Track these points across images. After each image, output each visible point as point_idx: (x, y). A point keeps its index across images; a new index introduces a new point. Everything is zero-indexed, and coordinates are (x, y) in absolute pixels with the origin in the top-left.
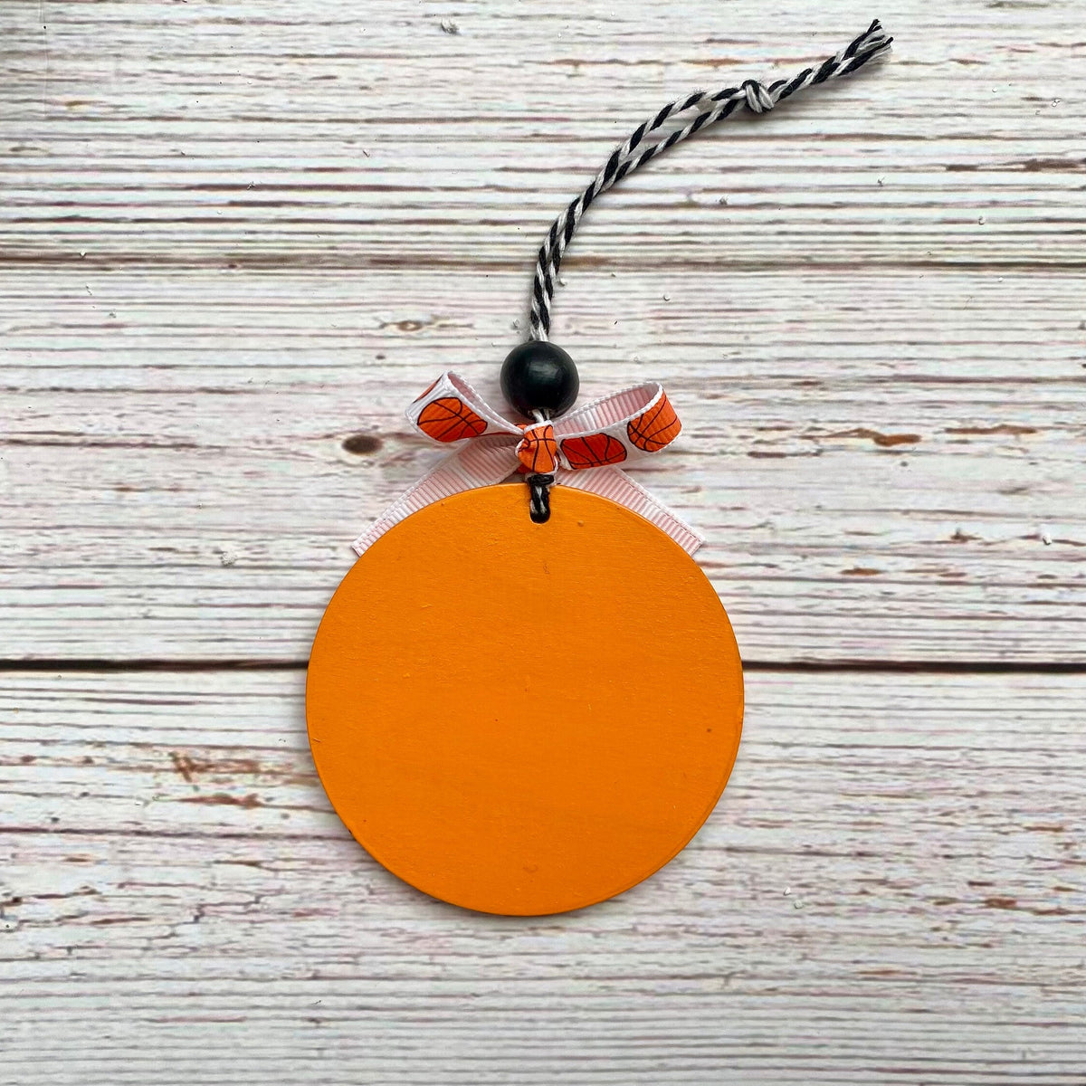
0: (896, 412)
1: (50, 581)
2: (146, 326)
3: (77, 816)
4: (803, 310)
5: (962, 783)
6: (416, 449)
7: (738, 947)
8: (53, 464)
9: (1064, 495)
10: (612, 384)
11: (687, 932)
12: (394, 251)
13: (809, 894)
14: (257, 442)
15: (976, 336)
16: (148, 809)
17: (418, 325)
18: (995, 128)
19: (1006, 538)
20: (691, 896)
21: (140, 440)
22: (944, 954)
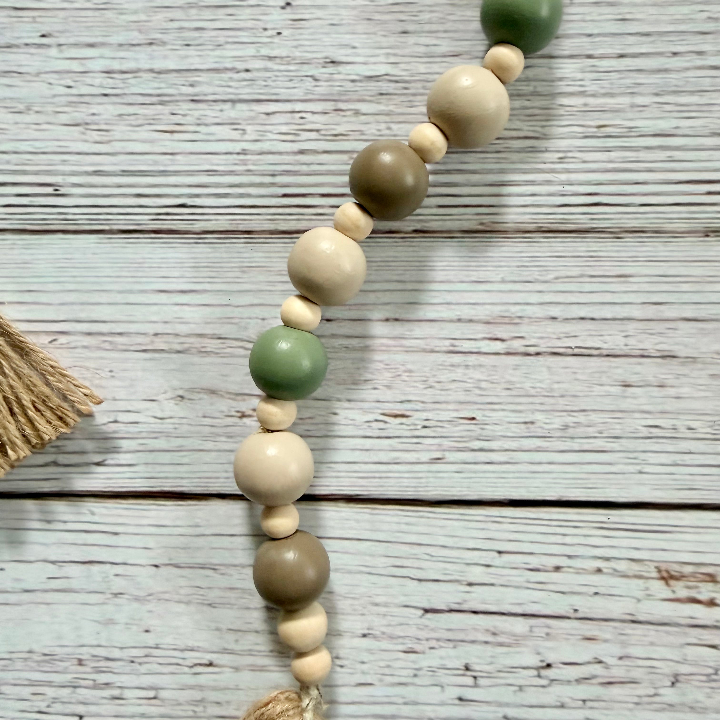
1: (576, 447)
8: (579, 368)
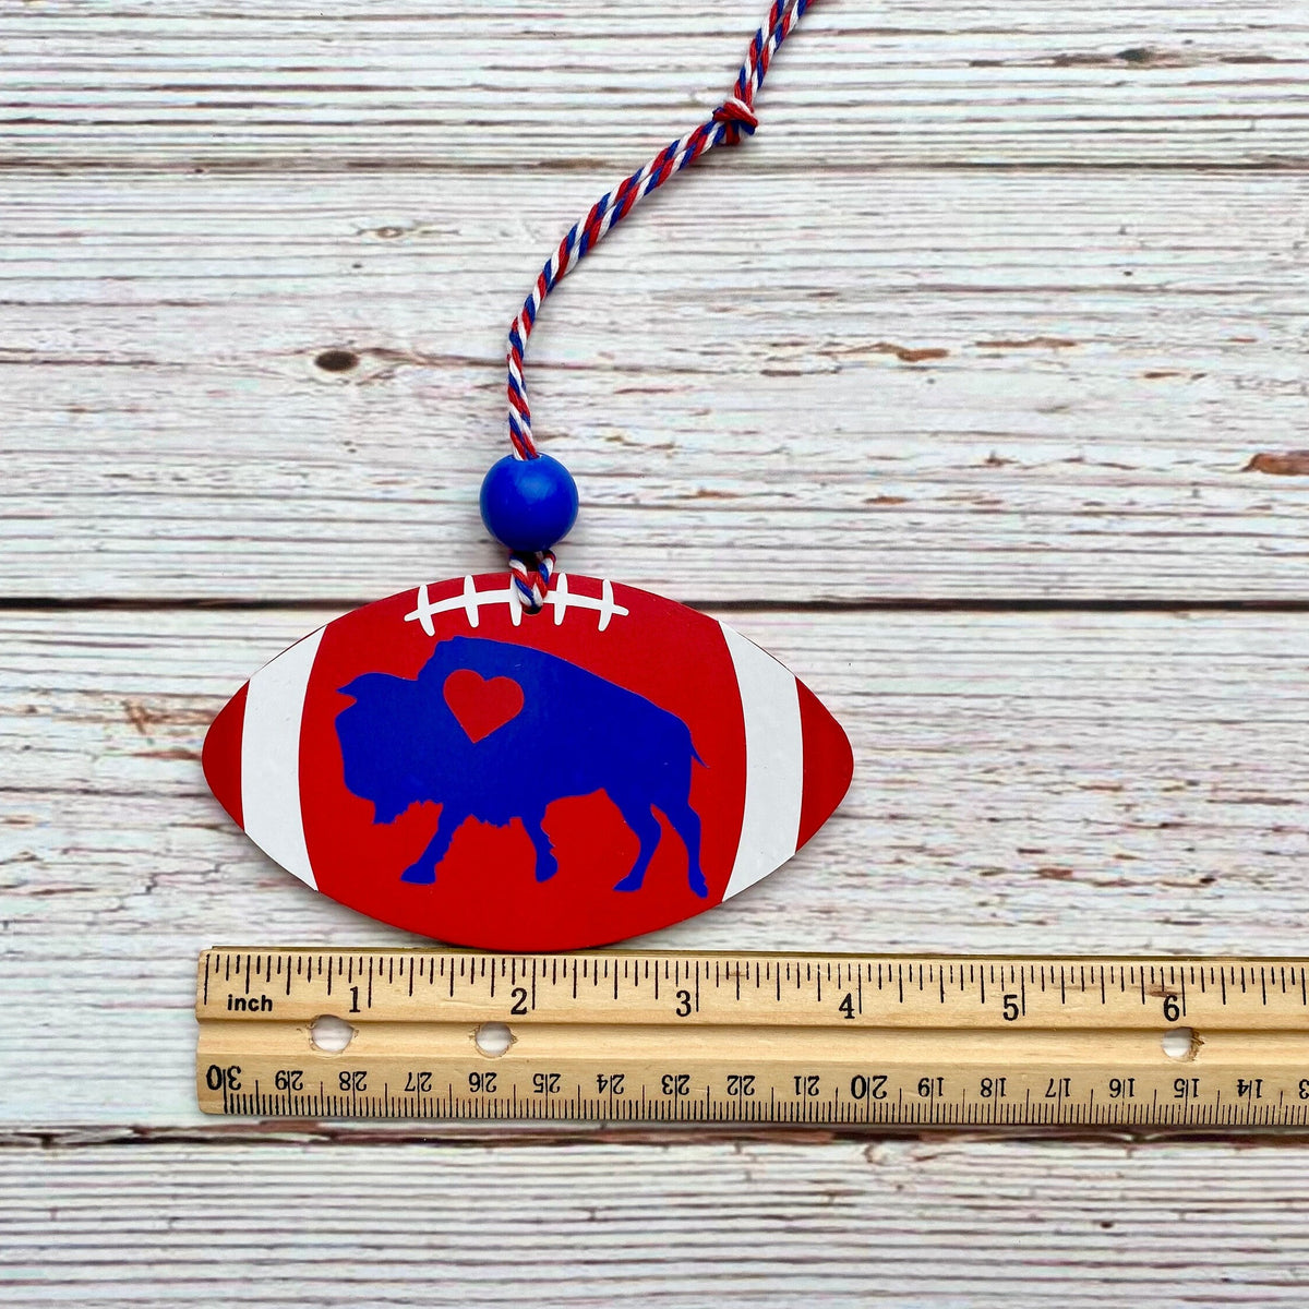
0: (919, 325)
2: (105, 234)
3: (17, 772)
4: (818, 215)
5: (1007, 735)
6: (397, 365)
7: (759, 925)
9: (1109, 413)
10: (613, 295)
12: (373, 154)
13: (837, 863)
14: (222, 358)
15: (1006, 241)
16: (97, 765)
17: (399, 231)
18: (1022, 21)
19: (1047, 461)
21: (96, 357)
22: (994, 933)
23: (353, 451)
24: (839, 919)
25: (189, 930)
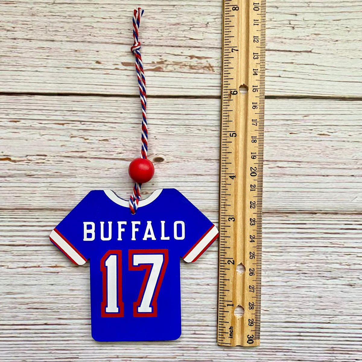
0: (5, 167)
4: (31, 197)
7: (51, 12)
10: (86, 177)
11: (66, 17)
13: (30, 27)
14: (188, 161)
17: (142, 193)
20: (65, 27)
23: (155, 137)
24: (29, 13)
25: (198, 13)
